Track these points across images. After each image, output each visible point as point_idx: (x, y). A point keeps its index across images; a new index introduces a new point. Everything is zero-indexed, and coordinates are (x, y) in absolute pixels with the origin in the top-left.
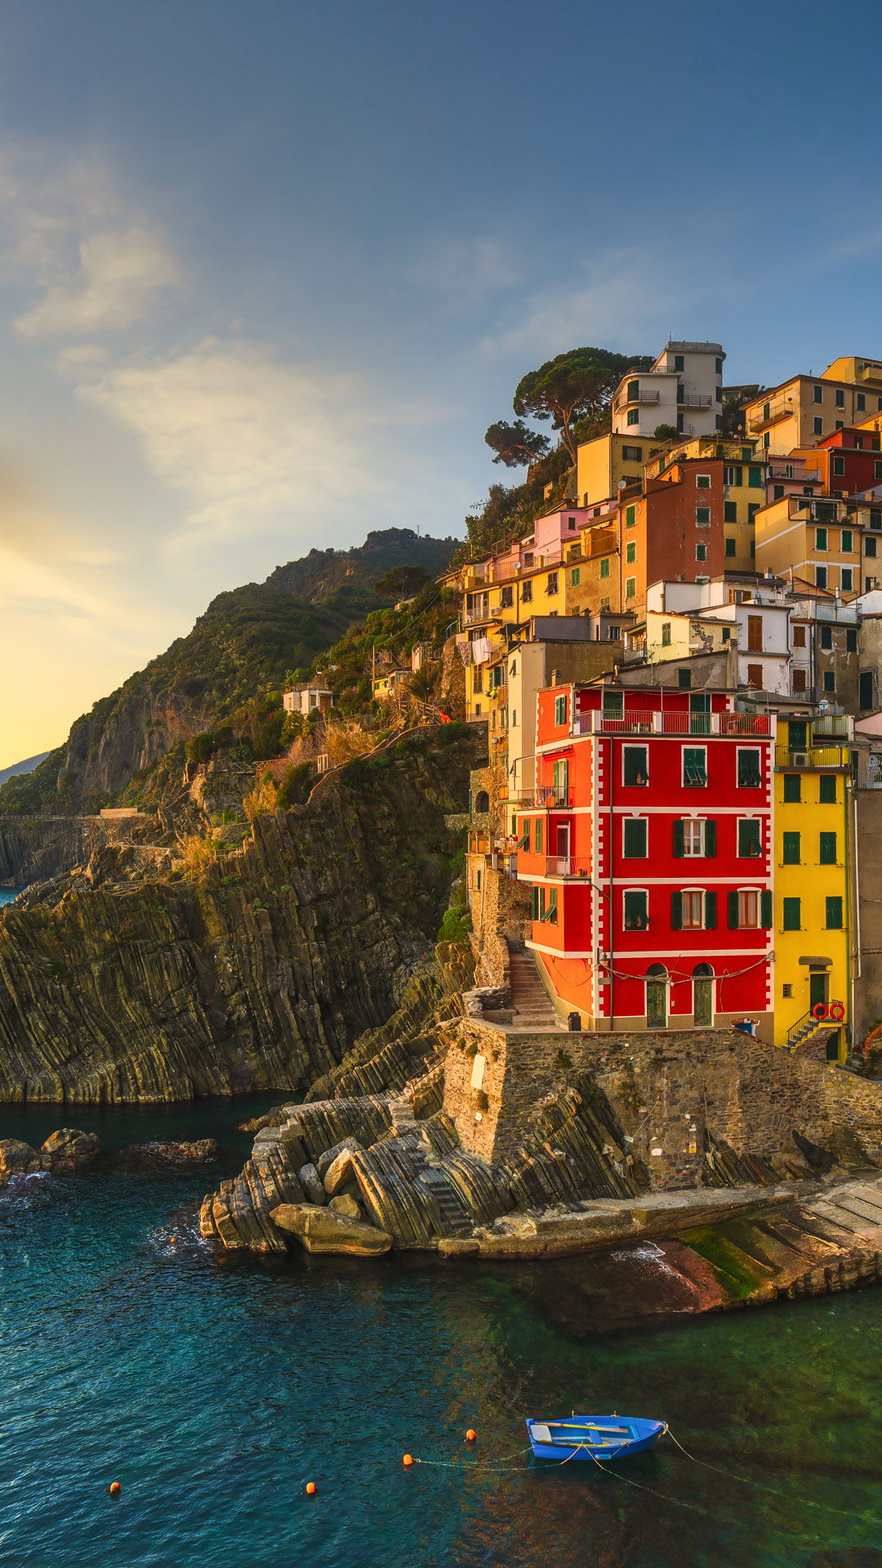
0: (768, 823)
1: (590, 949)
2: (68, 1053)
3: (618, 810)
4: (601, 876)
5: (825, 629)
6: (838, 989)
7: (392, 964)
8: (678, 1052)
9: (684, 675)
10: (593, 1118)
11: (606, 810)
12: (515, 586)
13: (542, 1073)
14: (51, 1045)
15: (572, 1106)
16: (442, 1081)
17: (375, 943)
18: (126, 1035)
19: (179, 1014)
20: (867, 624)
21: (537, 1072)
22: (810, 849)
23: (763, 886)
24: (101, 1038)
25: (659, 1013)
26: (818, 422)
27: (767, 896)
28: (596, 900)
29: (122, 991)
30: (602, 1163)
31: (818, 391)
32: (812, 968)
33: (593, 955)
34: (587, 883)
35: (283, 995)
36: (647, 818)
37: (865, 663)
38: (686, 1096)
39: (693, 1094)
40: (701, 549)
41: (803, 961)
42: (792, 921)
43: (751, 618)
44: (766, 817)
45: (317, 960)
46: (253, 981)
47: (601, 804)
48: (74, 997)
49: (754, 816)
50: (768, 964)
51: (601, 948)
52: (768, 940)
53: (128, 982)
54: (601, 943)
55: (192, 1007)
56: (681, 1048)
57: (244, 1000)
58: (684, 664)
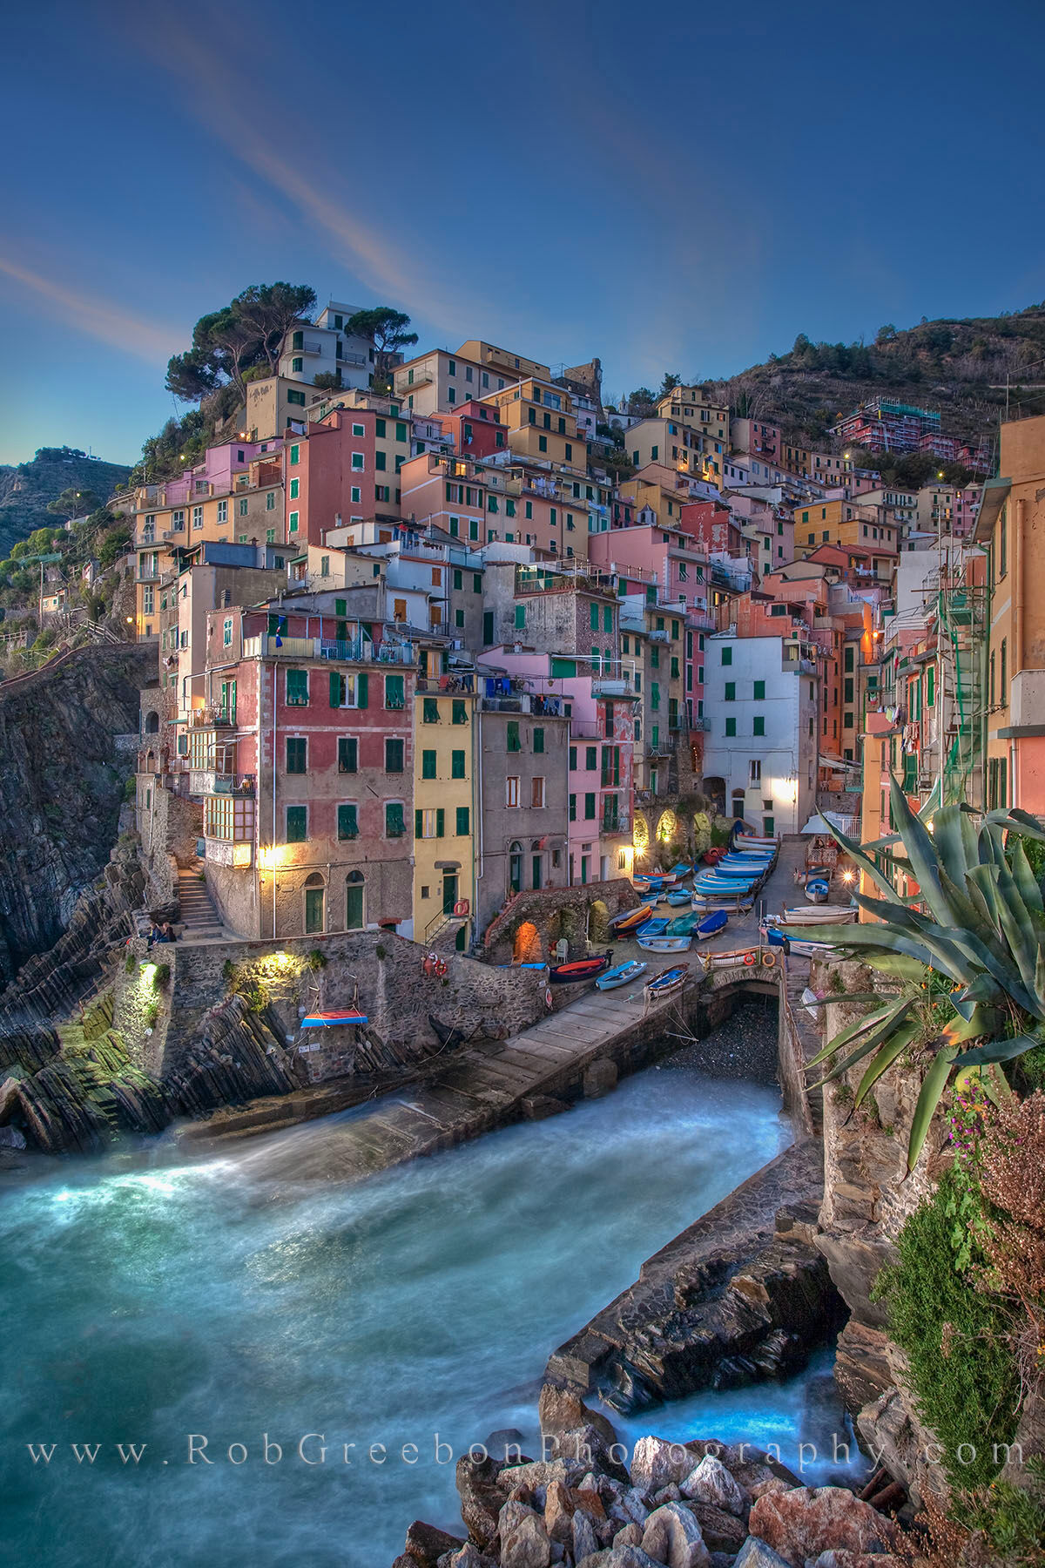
0: (411, 741)
3: (282, 728)
5: (458, 571)
6: (465, 890)
8: (334, 953)
9: (341, 606)
10: (258, 1022)
12: (187, 511)
13: (210, 983)
15: (238, 1012)
16: (112, 1001)
20: (489, 570)
21: (206, 982)
22: (444, 765)
23: (405, 799)
25: (318, 919)
26: (452, 392)
30: (266, 1063)
31: (452, 365)
36: (307, 736)
37: (488, 604)
38: (341, 993)
39: (346, 991)
40: (356, 491)
44: (409, 736)
49: (399, 735)
56: (336, 950)
58: (341, 595)
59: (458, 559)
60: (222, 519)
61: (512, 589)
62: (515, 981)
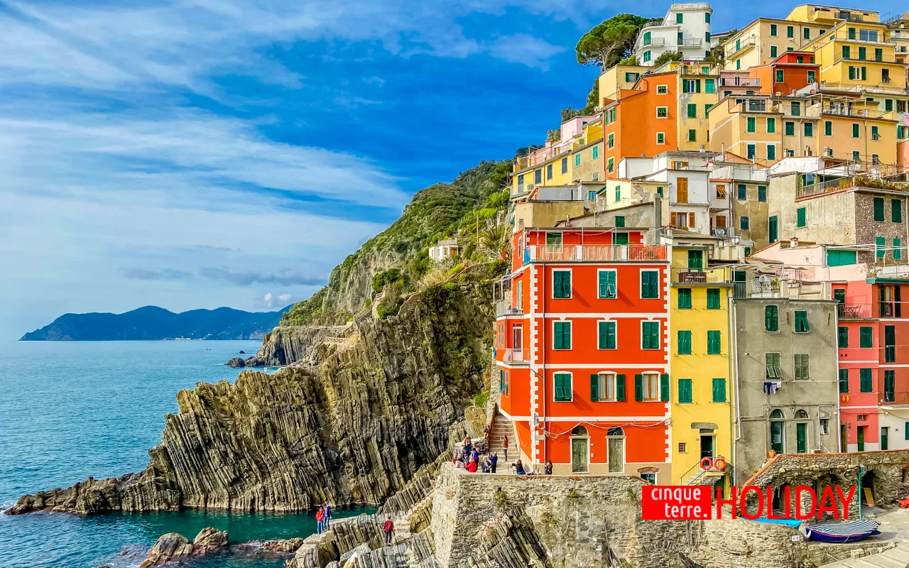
0: (666, 324)
1: (530, 415)
2: (233, 476)
3: (549, 315)
4: (536, 362)
5: (742, 187)
6: (722, 448)
7: (448, 420)
8: (588, 491)
9: (620, 221)
10: (522, 538)
11: (541, 315)
12: (543, 169)
13: (486, 503)
14: (223, 471)
15: (505, 528)
16: (431, 506)
17: (438, 407)
18: (271, 465)
19: (307, 452)
21: (483, 502)
22: (699, 343)
23: (662, 370)
24: (254, 466)
25: (583, 461)
26: (774, 50)
27: (665, 378)
28: (534, 379)
29: (270, 436)
31: (774, 28)
32: (702, 430)
33: (530, 419)
34: (527, 367)
35: (374, 440)
36: (571, 321)
37: (772, 212)
38: (594, 524)
39: (600, 523)
40: (661, 136)
41: (693, 425)
42: (685, 396)
43: (679, 179)
44: (664, 320)
45: (397, 417)
46: (354, 431)
47: (536, 311)
48: (238, 441)
49: (654, 319)
50: (666, 428)
51: (537, 414)
52: (667, 410)
53: (274, 430)
54: (537, 410)
55: (314, 448)
56: (590, 488)
57: (348, 444)
58: (620, 214)
59: (743, 175)
60: (564, 170)
61: (793, 195)
62: (764, 536)
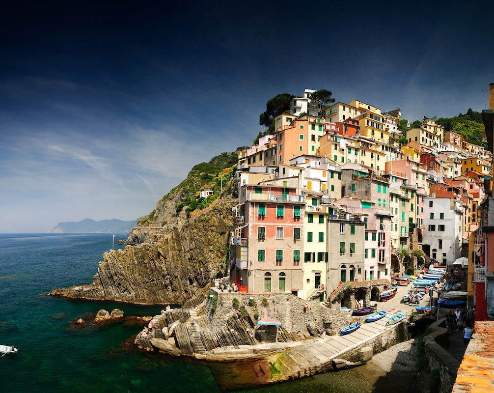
0: (303, 229)
3: (256, 224)
5: (332, 173)
6: (323, 281)
8: (271, 300)
10: (244, 320)
11: (253, 224)
12: (251, 158)
13: (229, 305)
20: (344, 172)
23: (301, 249)
25: (268, 288)
32: (316, 274)
36: (265, 227)
37: (343, 183)
40: (301, 147)
41: (313, 271)
49: (299, 226)
50: (302, 273)
58: (285, 180)
59: (333, 168)
60: (261, 159)
61: (351, 179)
62: (338, 315)
